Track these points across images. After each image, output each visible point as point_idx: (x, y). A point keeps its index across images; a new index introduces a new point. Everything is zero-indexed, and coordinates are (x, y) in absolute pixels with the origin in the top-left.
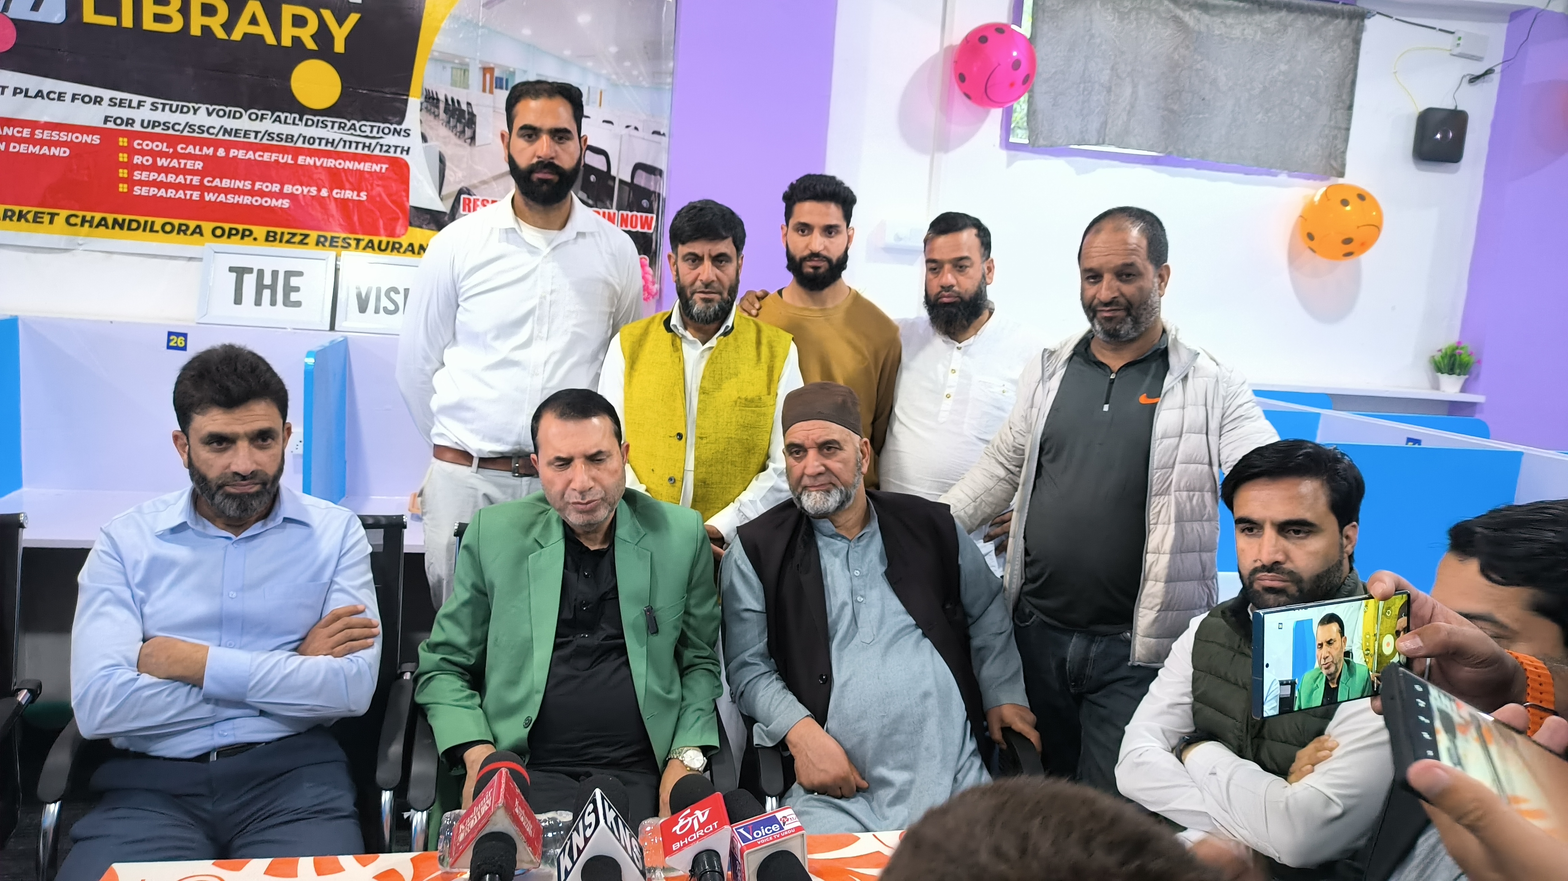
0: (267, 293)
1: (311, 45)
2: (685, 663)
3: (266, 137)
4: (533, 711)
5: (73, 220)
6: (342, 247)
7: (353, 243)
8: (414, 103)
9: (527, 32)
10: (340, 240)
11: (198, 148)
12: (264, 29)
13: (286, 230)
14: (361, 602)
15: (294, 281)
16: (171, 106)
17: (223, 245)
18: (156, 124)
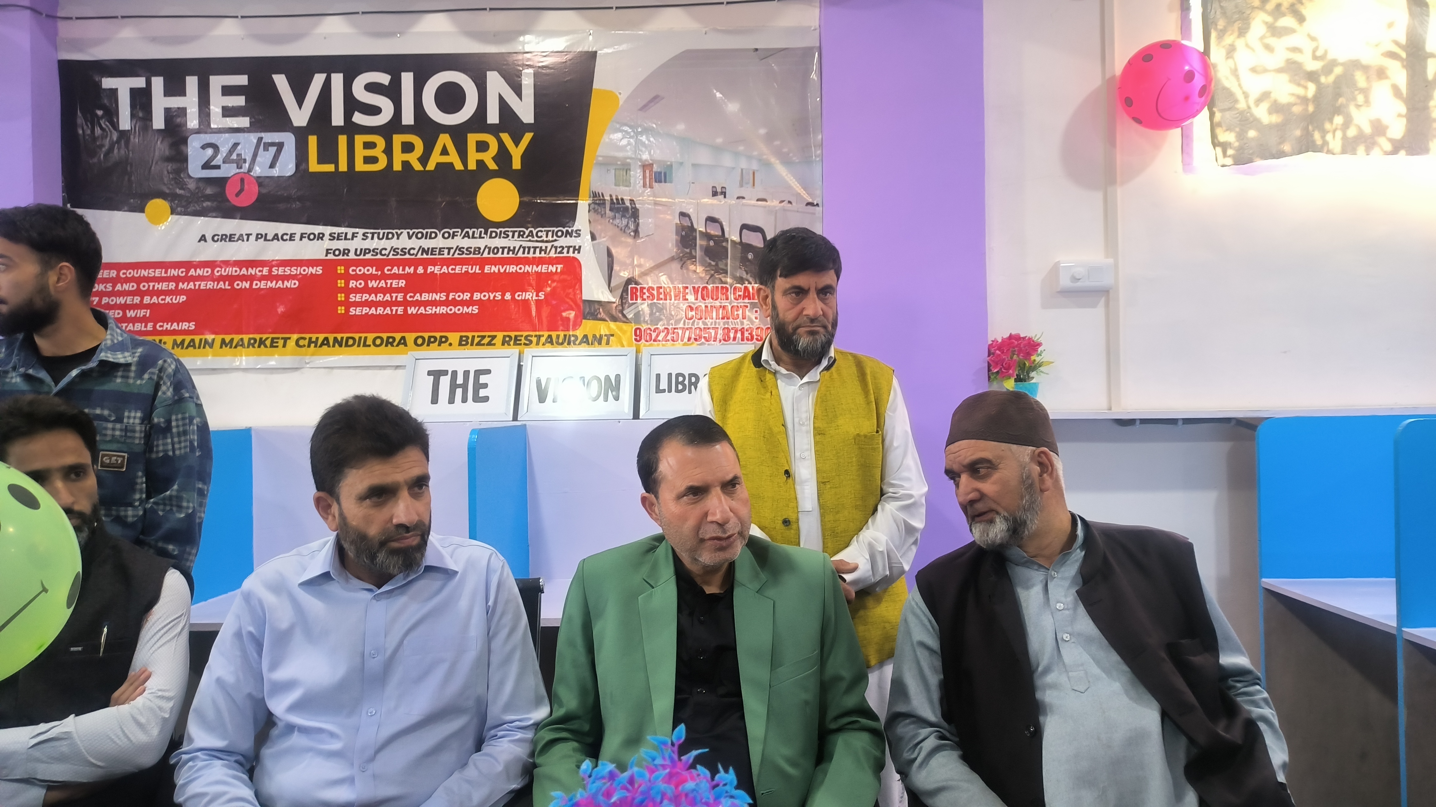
0: (459, 392)
1: (492, 166)
3: (457, 252)
5: (301, 343)
6: (525, 344)
7: (534, 340)
8: (583, 205)
9: (681, 127)
10: (523, 338)
11: (401, 268)
12: (453, 158)
13: (476, 334)
15: (483, 379)
16: (379, 233)
17: (423, 352)
18: (367, 251)
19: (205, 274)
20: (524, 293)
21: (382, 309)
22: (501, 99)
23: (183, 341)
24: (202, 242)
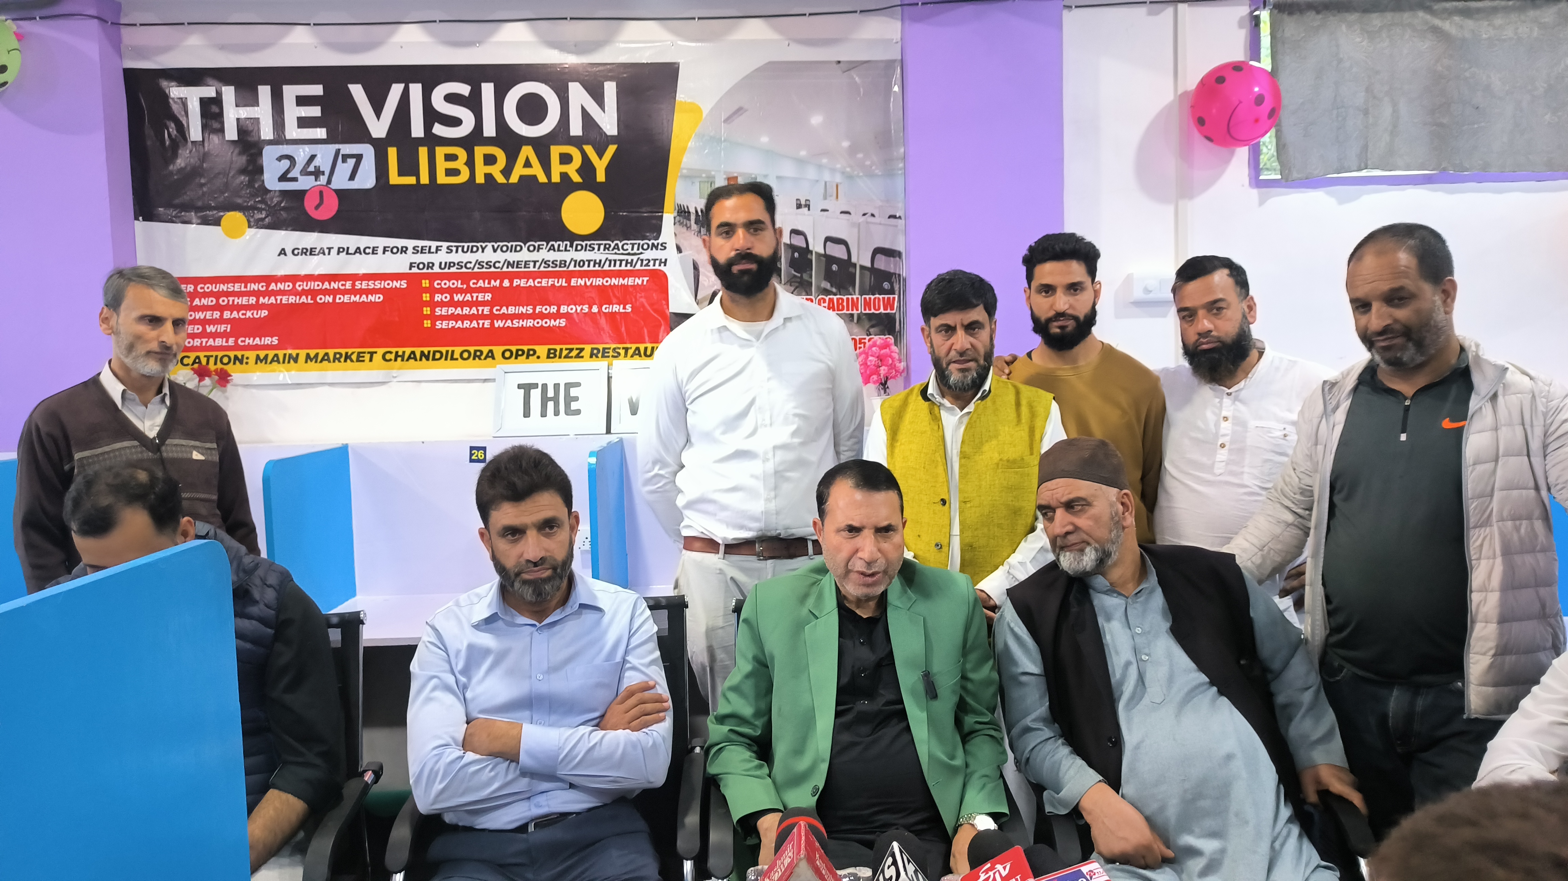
0: (550, 405)
1: (576, 178)
2: (967, 729)
3: (543, 265)
4: (819, 780)
5: (388, 357)
6: (613, 356)
7: (622, 352)
8: (668, 218)
9: (765, 139)
10: (611, 351)
11: (487, 281)
12: (537, 170)
13: (564, 347)
14: (652, 679)
15: (574, 392)
16: (463, 247)
17: (512, 365)
18: (452, 265)
19: (287, 288)
20: (611, 306)
21: (469, 322)
22: (583, 110)
23: (266, 356)
24: (282, 256)
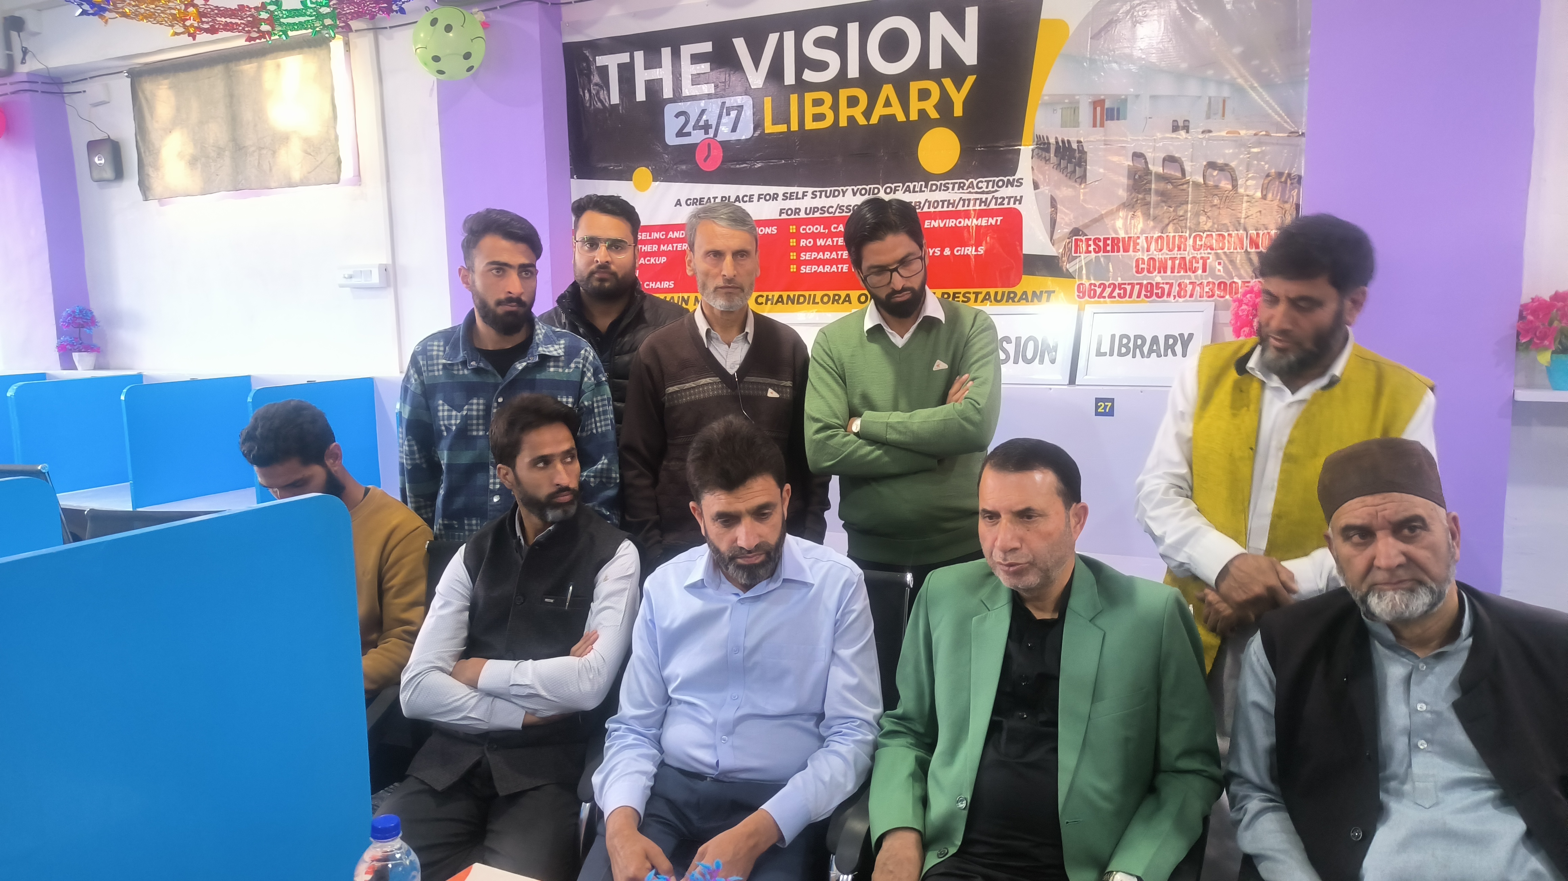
1: (934, 114)
5: (760, 300)
7: (972, 297)
8: (1026, 151)
12: (896, 109)
16: (826, 191)
18: (816, 210)
20: (963, 248)
21: (829, 267)
22: (944, 42)
24: (678, 206)
